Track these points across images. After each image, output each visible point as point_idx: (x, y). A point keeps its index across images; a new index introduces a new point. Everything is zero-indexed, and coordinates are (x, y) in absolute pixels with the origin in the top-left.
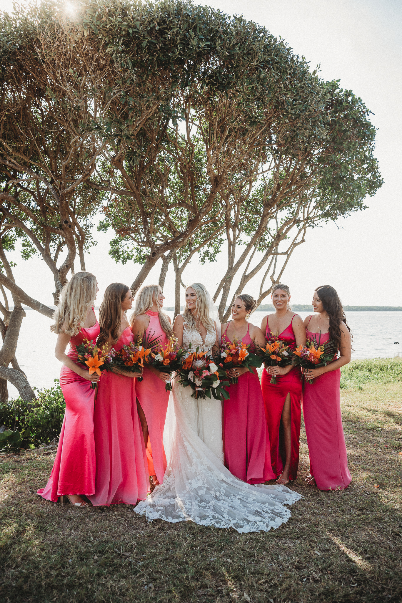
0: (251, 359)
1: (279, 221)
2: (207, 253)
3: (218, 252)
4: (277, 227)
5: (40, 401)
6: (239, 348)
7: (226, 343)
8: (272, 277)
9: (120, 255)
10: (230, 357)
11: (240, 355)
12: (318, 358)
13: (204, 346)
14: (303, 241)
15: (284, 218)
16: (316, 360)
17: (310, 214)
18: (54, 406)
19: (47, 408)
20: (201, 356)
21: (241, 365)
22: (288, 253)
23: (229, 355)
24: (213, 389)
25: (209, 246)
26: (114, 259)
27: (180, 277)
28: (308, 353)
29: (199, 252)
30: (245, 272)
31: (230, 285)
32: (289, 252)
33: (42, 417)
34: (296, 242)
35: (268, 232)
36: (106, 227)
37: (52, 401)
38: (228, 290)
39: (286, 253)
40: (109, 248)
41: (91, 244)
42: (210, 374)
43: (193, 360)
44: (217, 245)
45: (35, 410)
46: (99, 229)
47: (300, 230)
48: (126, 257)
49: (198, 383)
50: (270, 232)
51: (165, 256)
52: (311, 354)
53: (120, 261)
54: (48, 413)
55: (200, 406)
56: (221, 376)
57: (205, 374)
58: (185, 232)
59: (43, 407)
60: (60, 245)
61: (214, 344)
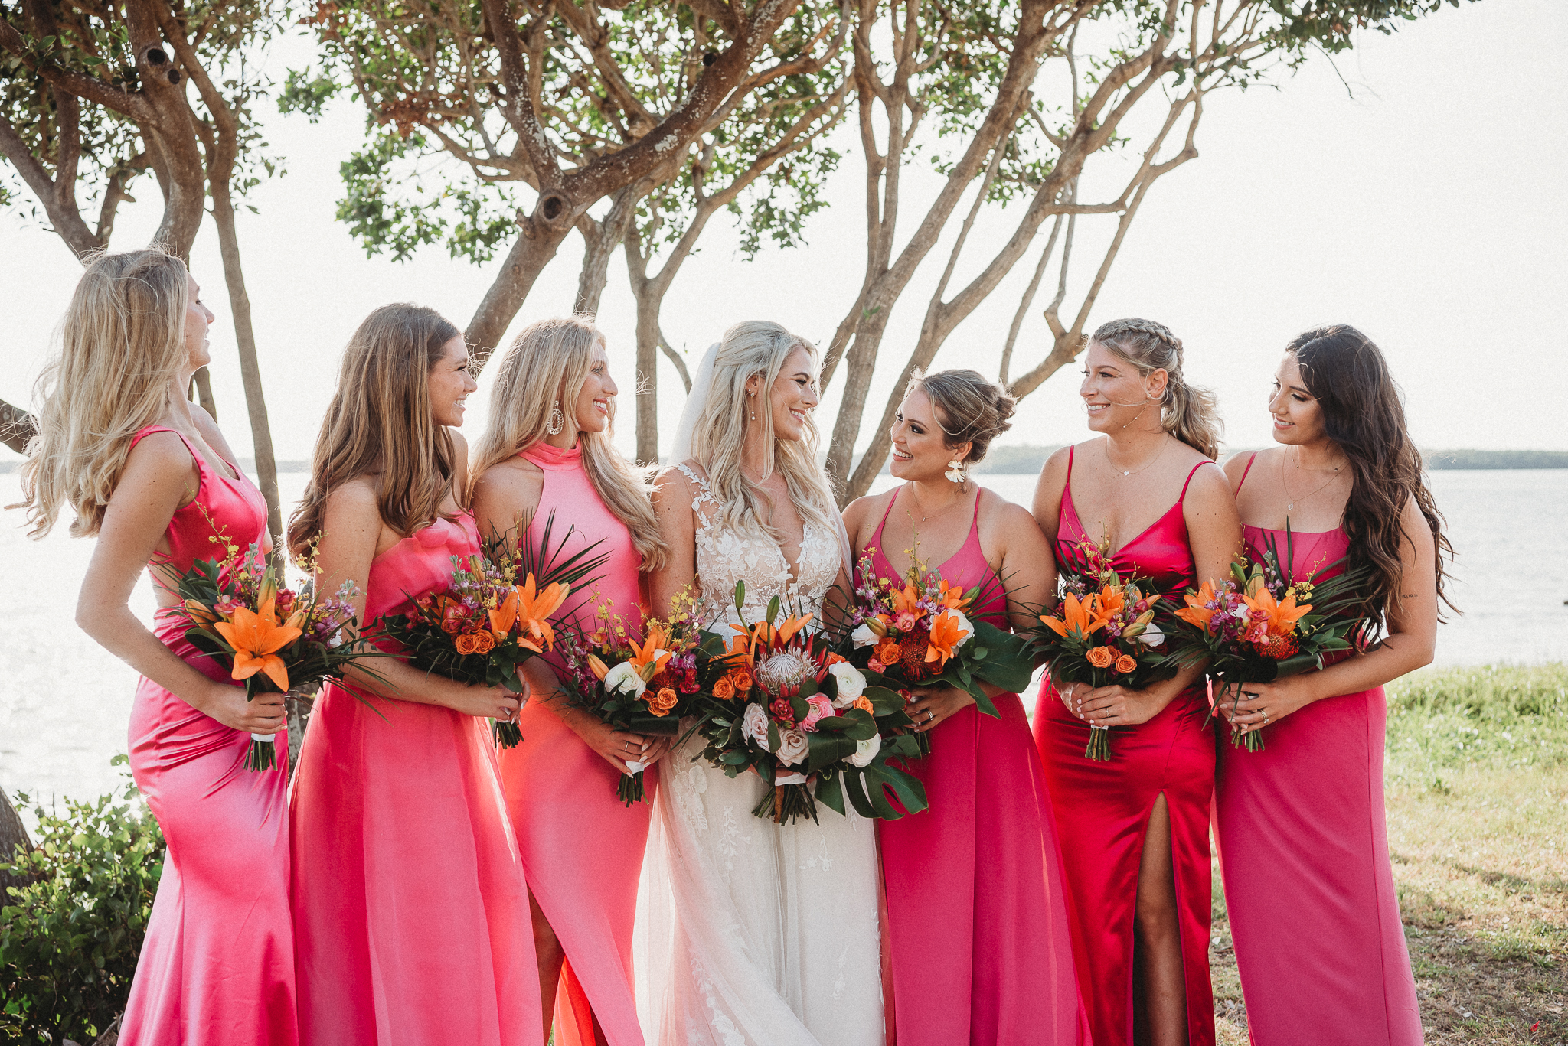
0: (981, 654)
1: (1083, 66)
2: (765, 215)
3: (815, 206)
4: (1075, 96)
5: (48, 854)
6: (931, 607)
7: (876, 584)
8: (1051, 314)
9: (386, 224)
10: (891, 647)
11: (933, 636)
12: (1286, 635)
13: (794, 588)
14: (1189, 152)
15: (1107, 56)
16: (1279, 640)
17: (1224, 30)
18: (114, 874)
19: (81, 885)
20: (785, 637)
21: (942, 679)
22: (1123, 207)
23: (886, 636)
24: (854, 771)
25: (775, 179)
26: (361, 238)
27: (656, 314)
28: (1241, 612)
29: (734, 208)
30: (939, 292)
31: (876, 345)
32: (1128, 202)
33: (60, 925)
34: (1158, 160)
35: (1035, 116)
36: (319, 99)
37: (102, 855)
38: (871, 368)
39: (1119, 204)
40: (340, 191)
41: (261, 172)
42: (838, 711)
43: (757, 658)
44: (813, 180)
45: (25, 894)
46: (285, 104)
47: (1178, 106)
48: (412, 231)
49: (790, 752)
50: (1043, 115)
51: (594, 223)
52: (1256, 616)
53: (382, 247)
54: (88, 905)
55: (789, 851)
56: (885, 712)
57: (820, 709)
58: (689, 109)
59: (62, 881)
60: (120, 174)
61: (830, 582)
